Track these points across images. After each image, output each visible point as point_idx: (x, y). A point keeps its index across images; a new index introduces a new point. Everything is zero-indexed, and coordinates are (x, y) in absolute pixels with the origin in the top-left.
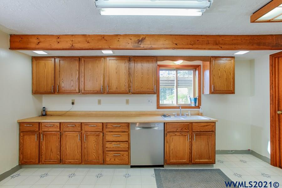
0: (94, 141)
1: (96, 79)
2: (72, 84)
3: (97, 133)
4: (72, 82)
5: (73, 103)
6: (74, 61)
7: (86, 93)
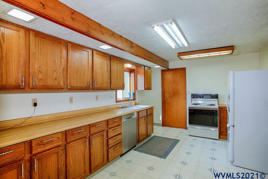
0: (99, 143)
1: (84, 72)
2: (54, 76)
3: (101, 132)
4: (55, 73)
5: (35, 105)
6: (58, 44)
7: (73, 89)
